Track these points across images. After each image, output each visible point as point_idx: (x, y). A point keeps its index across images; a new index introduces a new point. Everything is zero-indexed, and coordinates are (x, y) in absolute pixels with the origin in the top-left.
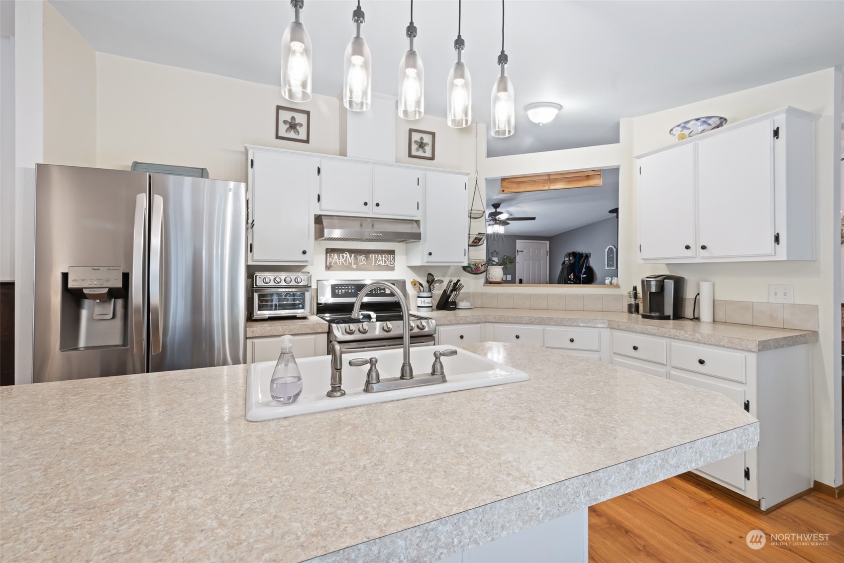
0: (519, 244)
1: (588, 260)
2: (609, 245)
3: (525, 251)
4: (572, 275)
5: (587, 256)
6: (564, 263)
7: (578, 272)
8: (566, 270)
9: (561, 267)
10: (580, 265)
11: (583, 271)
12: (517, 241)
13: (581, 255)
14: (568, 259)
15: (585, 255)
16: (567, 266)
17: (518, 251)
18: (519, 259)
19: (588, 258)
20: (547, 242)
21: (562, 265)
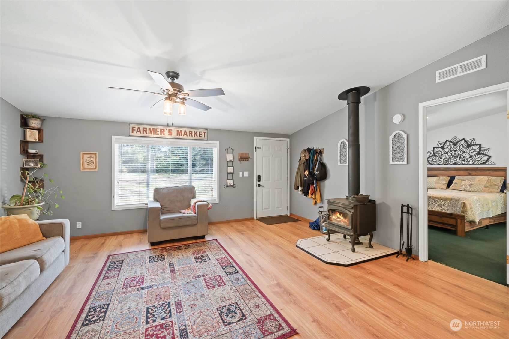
0: (258, 141)
1: (321, 156)
2: (343, 138)
3: (264, 148)
4: (307, 171)
5: (321, 152)
6: (300, 159)
7: (313, 169)
8: (302, 166)
9: (298, 164)
10: (314, 161)
11: (316, 168)
12: (255, 138)
13: (315, 152)
14: (303, 155)
15: (319, 151)
16: (303, 162)
17: (256, 148)
18: (257, 156)
19: (322, 154)
20: (288, 140)
21: (299, 162)
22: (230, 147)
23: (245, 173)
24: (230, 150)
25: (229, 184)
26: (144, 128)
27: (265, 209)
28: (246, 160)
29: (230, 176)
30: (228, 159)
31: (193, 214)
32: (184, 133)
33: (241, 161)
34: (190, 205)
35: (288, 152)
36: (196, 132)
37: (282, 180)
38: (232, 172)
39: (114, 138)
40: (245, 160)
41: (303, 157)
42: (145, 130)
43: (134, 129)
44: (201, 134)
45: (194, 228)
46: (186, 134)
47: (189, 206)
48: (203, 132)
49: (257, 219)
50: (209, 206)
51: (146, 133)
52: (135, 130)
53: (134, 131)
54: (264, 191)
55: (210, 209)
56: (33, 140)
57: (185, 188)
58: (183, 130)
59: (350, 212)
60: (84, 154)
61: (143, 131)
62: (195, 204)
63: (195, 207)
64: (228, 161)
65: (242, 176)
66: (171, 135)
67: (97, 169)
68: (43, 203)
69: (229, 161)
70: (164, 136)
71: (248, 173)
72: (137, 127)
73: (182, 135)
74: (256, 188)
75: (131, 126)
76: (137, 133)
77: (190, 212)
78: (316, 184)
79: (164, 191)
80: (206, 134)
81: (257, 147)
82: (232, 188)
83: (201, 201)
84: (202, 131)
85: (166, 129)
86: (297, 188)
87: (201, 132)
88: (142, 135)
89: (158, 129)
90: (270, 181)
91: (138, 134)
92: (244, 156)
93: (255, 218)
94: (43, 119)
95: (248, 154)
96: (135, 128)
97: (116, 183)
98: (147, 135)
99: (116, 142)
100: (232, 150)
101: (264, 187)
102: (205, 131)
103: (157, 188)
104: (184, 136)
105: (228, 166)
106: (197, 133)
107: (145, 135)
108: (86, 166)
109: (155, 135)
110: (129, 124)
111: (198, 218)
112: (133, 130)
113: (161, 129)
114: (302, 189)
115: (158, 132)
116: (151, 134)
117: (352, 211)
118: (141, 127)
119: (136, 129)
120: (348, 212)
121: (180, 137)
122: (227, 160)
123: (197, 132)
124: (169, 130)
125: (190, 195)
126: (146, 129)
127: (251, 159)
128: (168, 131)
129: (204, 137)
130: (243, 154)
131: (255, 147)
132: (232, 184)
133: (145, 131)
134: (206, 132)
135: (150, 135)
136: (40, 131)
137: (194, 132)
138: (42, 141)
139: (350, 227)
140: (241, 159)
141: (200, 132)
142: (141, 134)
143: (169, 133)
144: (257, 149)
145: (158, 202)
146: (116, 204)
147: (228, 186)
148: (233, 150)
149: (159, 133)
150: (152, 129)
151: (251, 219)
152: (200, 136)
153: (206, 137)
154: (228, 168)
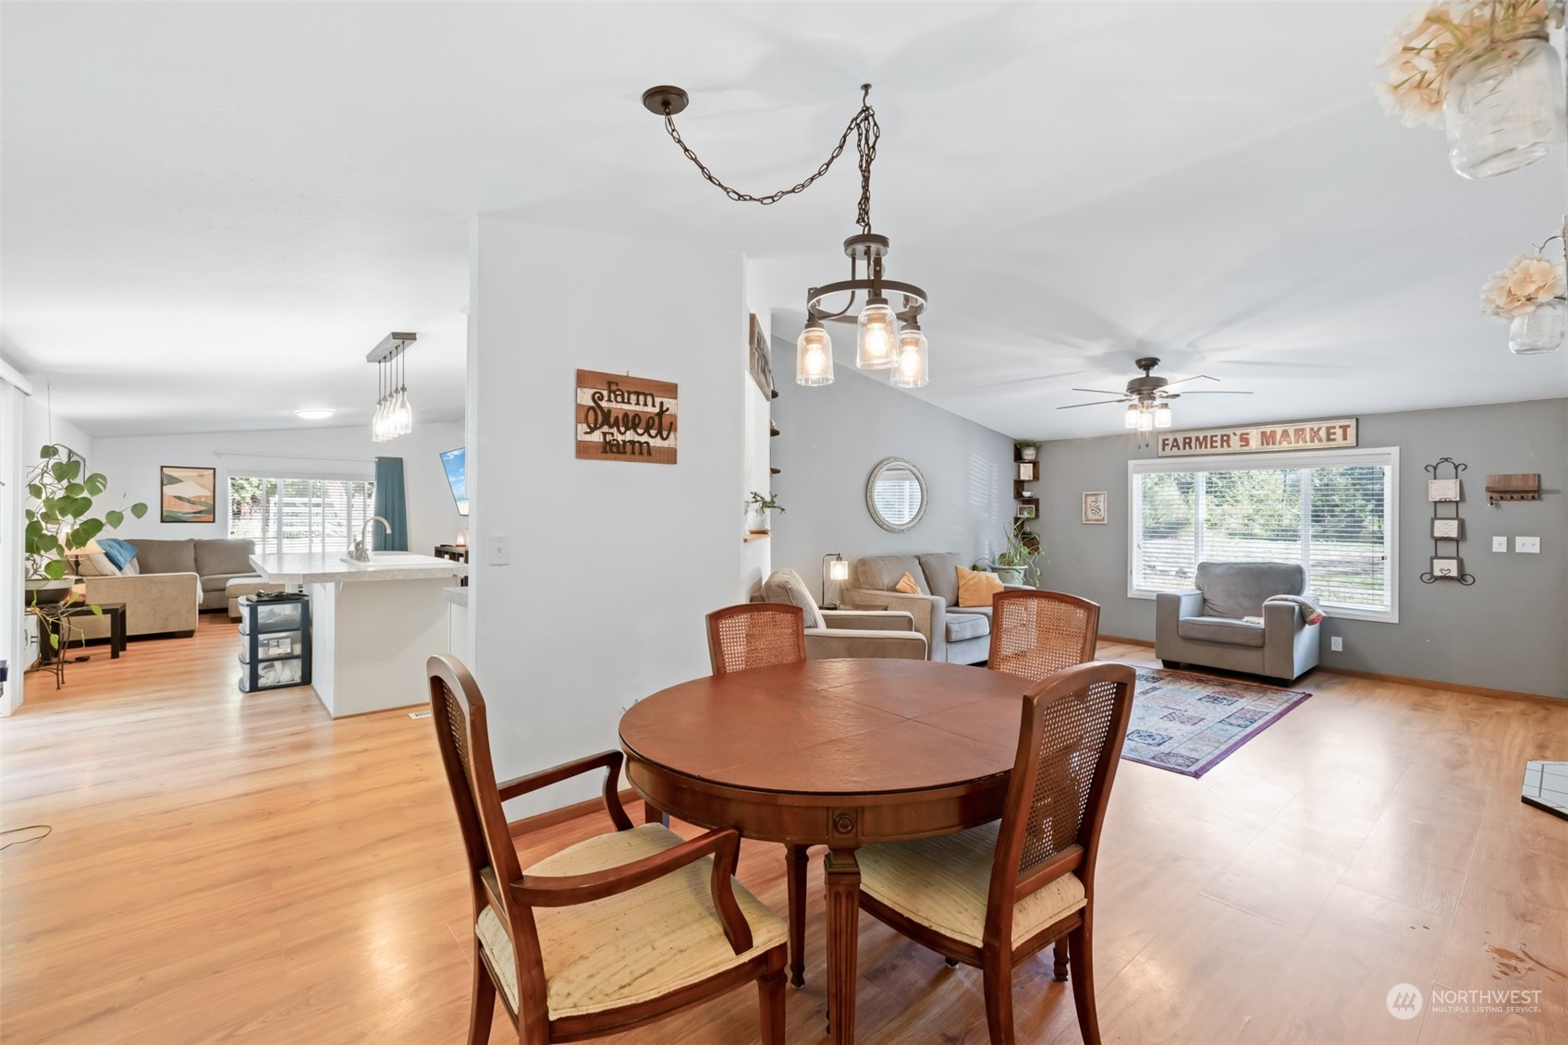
22: (1447, 460)
23: (1520, 540)
24: (1446, 468)
25: (1441, 570)
26: (1185, 439)
28: (1524, 498)
29: (1446, 549)
30: (1437, 497)
32: (1283, 437)
33: (1501, 503)
36: (1316, 431)
38: (1456, 535)
39: (1131, 463)
40: (1518, 496)
42: (1187, 442)
43: (1166, 442)
44: (1334, 433)
46: (1288, 439)
48: (1341, 427)
51: (1191, 448)
52: (1168, 445)
53: (1166, 447)
56: (1027, 478)
58: (1279, 430)
60: (1086, 495)
61: (1185, 443)
64: (1435, 502)
65: (1504, 550)
66: (1247, 444)
67: (1105, 522)
68: (1026, 567)
69: (1440, 502)
70: (1229, 449)
71: (1532, 540)
72: (1172, 437)
75: (1161, 437)
76: (1172, 449)
80: (1351, 431)
82: (1456, 584)
84: (1337, 424)
85: (1235, 434)
87: (1333, 427)
88: (1182, 452)
89: (1216, 436)
91: (1175, 451)
92: (1517, 485)
94: (1036, 446)
95: (1538, 477)
96: (1168, 439)
97: (1135, 546)
98: (1193, 452)
99: (1138, 472)
100: (1456, 467)
102: (1345, 423)
103: (1203, 563)
104: (1280, 443)
105: (1436, 518)
106: (1320, 433)
107: (1188, 451)
108: (1090, 516)
109: (1210, 451)
110: (1158, 433)
112: (1164, 445)
113: (1223, 436)
115: (1216, 441)
116: (1201, 448)
118: (1180, 438)
119: (1170, 442)
122: (1433, 499)
123: (1319, 429)
124: (1242, 434)
125: (1284, 585)
126: (1190, 439)
127: (1550, 493)
128: (1238, 437)
129: (1345, 438)
130: (1506, 478)
132: (1456, 574)
134: (1348, 426)
135: (1199, 451)
136: (1035, 464)
137: (1312, 429)
138: (1038, 479)
140: (1497, 496)
141: (1328, 428)
142: (1180, 451)
143: (1241, 441)
146: (1135, 587)
147: (1435, 578)
148: (1462, 468)
149: (1218, 444)
152: (1329, 440)
153: (1351, 439)
154: (1437, 522)
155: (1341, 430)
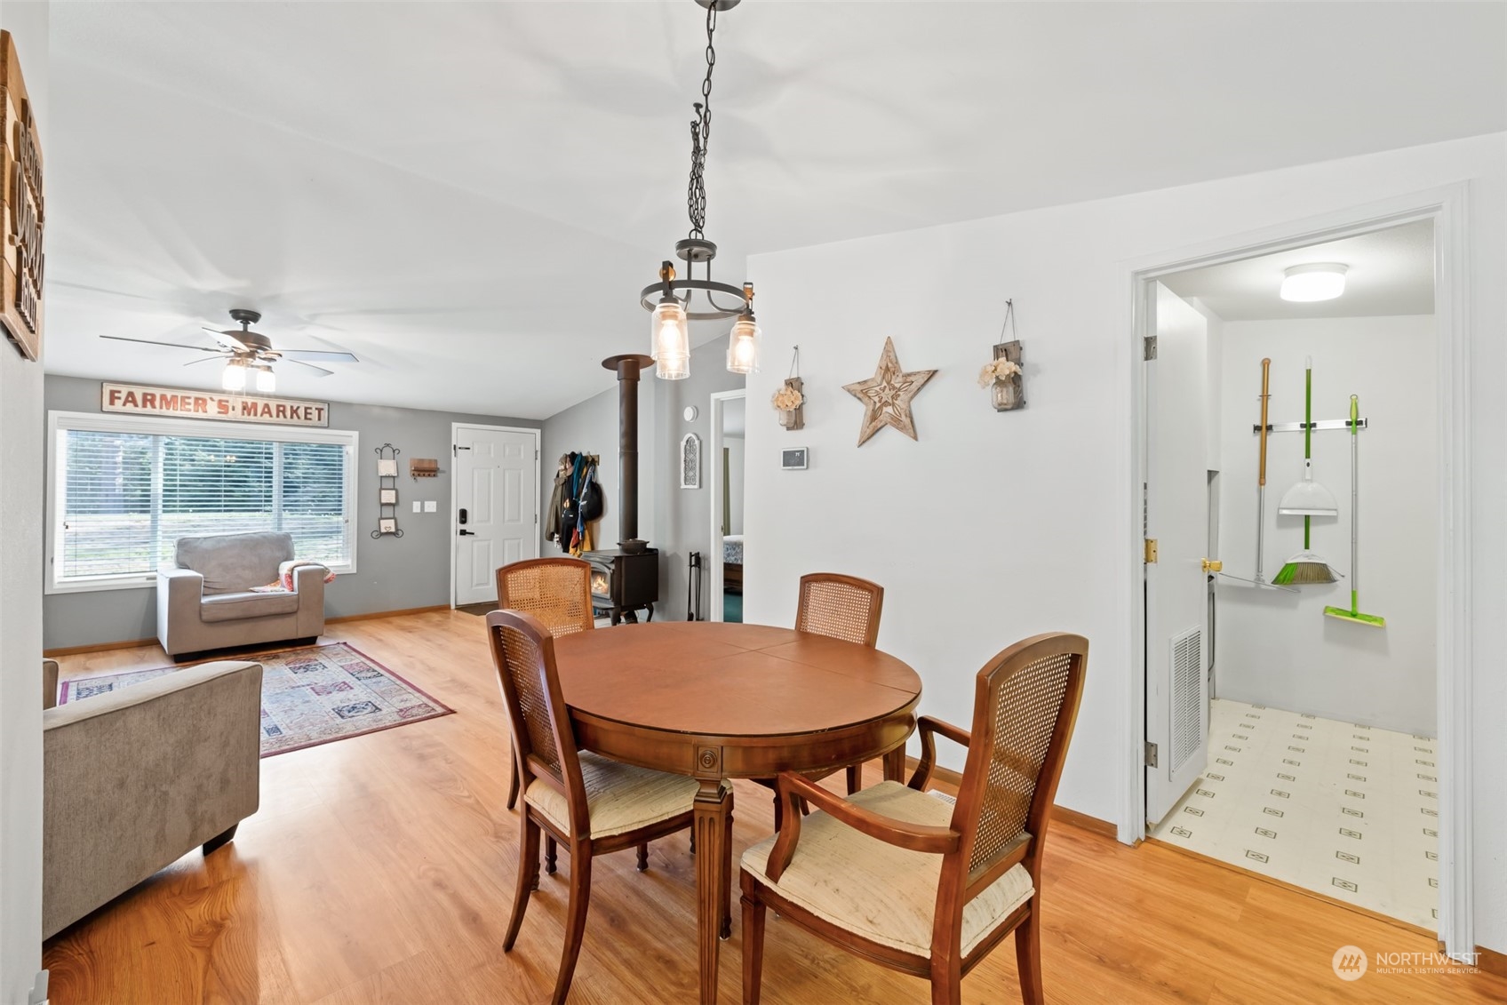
0: (461, 433)
1: (594, 471)
3: (476, 448)
4: (567, 500)
5: (594, 462)
6: (558, 476)
7: (577, 496)
8: (560, 488)
9: (554, 485)
10: (580, 480)
11: (583, 494)
12: (454, 425)
13: (584, 462)
14: (563, 467)
15: (590, 460)
16: (562, 481)
17: (457, 448)
18: (460, 468)
19: (595, 465)
20: (538, 432)
21: (555, 480)
22: (388, 445)
23: (427, 504)
24: (388, 451)
25: (386, 528)
26: (145, 394)
27: (478, 585)
28: (429, 475)
29: (388, 512)
30: (383, 472)
31: (287, 591)
32: (264, 409)
33: (419, 478)
34: (278, 575)
35: (536, 459)
36: (295, 408)
37: (522, 520)
38: (393, 501)
39: (54, 415)
40: (426, 474)
41: (562, 470)
43: (116, 395)
44: (311, 414)
45: (290, 621)
46: (269, 413)
47: (275, 578)
48: (316, 409)
49: (456, 609)
50: (329, 576)
51: (154, 407)
52: (119, 398)
53: (116, 401)
54: (475, 544)
55: (330, 583)
57: (264, 537)
58: (261, 403)
59: (610, 569)
62: (292, 570)
63: (291, 577)
64: (381, 477)
65: (419, 511)
66: (226, 413)
69: (386, 477)
70: (205, 414)
71: (434, 504)
72: (124, 390)
73: (255, 414)
74: (455, 538)
75: (107, 389)
76: (124, 405)
77: (278, 588)
78: (582, 525)
79: (207, 545)
80: (324, 414)
81: (458, 446)
82: (393, 537)
83: (308, 564)
84: (314, 406)
85: (212, 399)
86: (551, 538)
87: (311, 408)
88: (140, 410)
89: (189, 398)
90: (492, 522)
91: (130, 407)
92: (426, 466)
93: (453, 607)
95: (436, 461)
96: (119, 392)
97: (59, 526)
98: (157, 411)
99: (61, 427)
100: (394, 451)
101: (477, 536)
102: (320, 406)
103: (184, 539)
104: (262, 415)
105: (381, 489)
106: (299, 411)
107: (149, 409)
109: (178, 413)
110: (102, 382)
111: (299, 599)
112: (113, 398)
113: (197, 399)
114: (560, 539)
115: (189, 404)
116: (168, 409)
117: (613, 567)
119: (123, 395)
120: (607, 570)
121: (252, 418)
122: (380, 475)
123: (298, 408)
124: (220, 401)
125: (278, 554)
126: (153, 396)
127: (444, 472)
128: (215, 403)
129: (319, 419)
130: (422, 461)
131: (455, 446)
132: (393, 530)
133: (149, 400)
134: (322, 409)
135: (165, 412)
137: (292, 407)
139: (608, 596)
140: (416, 473)
141: (306, 409)
142: (137, 408)
143: (219, 408)
144: (459, 451)
145: (189, 568)
146: (57, 579)
147: (382, 534)
148: (397, 452)
149: (191, 407)
150: (169, 398)
151: (444, 609)
152: (306, 418)
153: (324, 421)
154: (383, 492)
155: (317, 411)
